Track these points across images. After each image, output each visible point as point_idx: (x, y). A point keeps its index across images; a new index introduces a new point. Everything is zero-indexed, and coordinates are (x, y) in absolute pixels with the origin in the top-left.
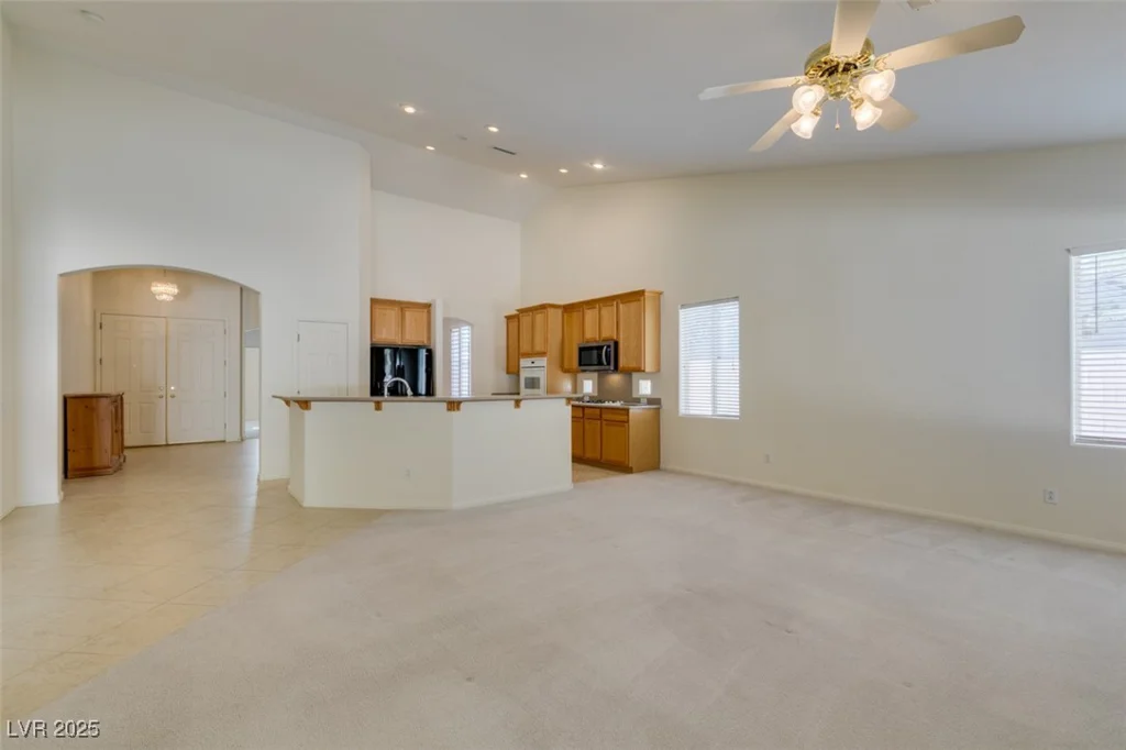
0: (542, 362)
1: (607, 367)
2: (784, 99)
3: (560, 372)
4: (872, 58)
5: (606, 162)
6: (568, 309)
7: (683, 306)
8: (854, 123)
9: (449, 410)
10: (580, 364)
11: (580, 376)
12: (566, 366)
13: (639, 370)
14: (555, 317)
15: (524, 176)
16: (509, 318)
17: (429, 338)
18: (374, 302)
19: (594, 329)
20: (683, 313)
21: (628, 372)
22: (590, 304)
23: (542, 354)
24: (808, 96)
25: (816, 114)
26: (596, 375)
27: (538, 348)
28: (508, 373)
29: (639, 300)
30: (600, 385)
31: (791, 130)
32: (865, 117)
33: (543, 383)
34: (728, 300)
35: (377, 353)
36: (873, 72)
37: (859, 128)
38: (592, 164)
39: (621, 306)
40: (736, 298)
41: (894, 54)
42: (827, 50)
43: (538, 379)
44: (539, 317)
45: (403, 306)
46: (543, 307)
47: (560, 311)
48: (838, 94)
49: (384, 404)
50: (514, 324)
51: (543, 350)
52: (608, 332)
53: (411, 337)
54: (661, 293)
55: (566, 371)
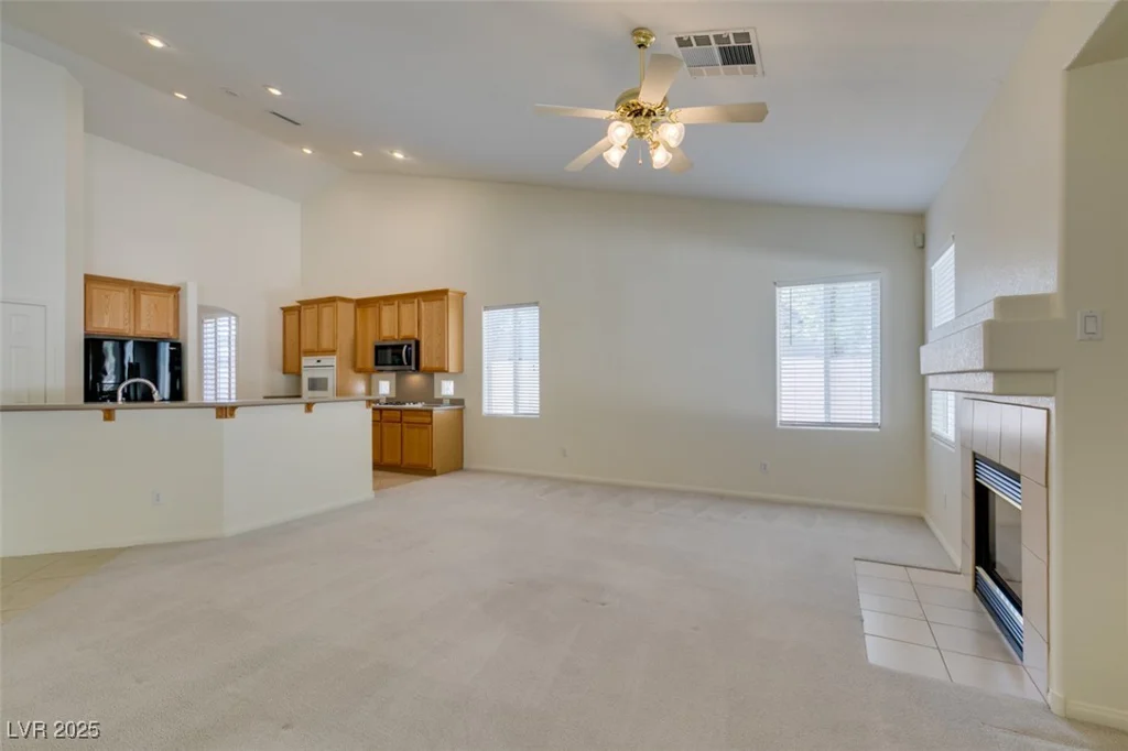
0: (332, 360)
1: (408, 367)
2: (601, 129)
3: (352, 373)
4: (667, 109)
5: (406, 151)
6: (361, 303)
7: (486, 308)
8: (651, 162)
9: (218, 416)
10: (377, 364)
11: (375, 376)
12: (359, 365)
13: (443, 370)
14: (346, 312)
15: (308, 151)
16: (286, 310)
17: (177, 329)
18: (89, 279)
19: (391, 327)
20: (485, 314)
21: (430, 373)
22: (388, 300)
23: (333, 352)
24: (621, 132)
25: (623, 147)
26: (394, 375)
27: (326, 344)
28: (284, 373)
29: (442, 299)
30: (399, 386)
31: (602, 155)
32: (660, 158)
33: (331, 384)
34: (529, 304)
35: (93, 348)
36: (667, 122)
37: (655, 167)
38: (392, 152)
39: (423, 304)
40: (536, 304)
41: (683, 110)
42: (636, 94)
43: (326, 379)
44: (327, 311)
45: (137, 289)
46: (332, 300)
47: (352, 306)
48: (641, 134)
49: (117, 413)
50: (293, 317)
51: (331, 347)
52: (408, 330)
53: (149, 327)
54: (464, 294)
55: (359, 371)
